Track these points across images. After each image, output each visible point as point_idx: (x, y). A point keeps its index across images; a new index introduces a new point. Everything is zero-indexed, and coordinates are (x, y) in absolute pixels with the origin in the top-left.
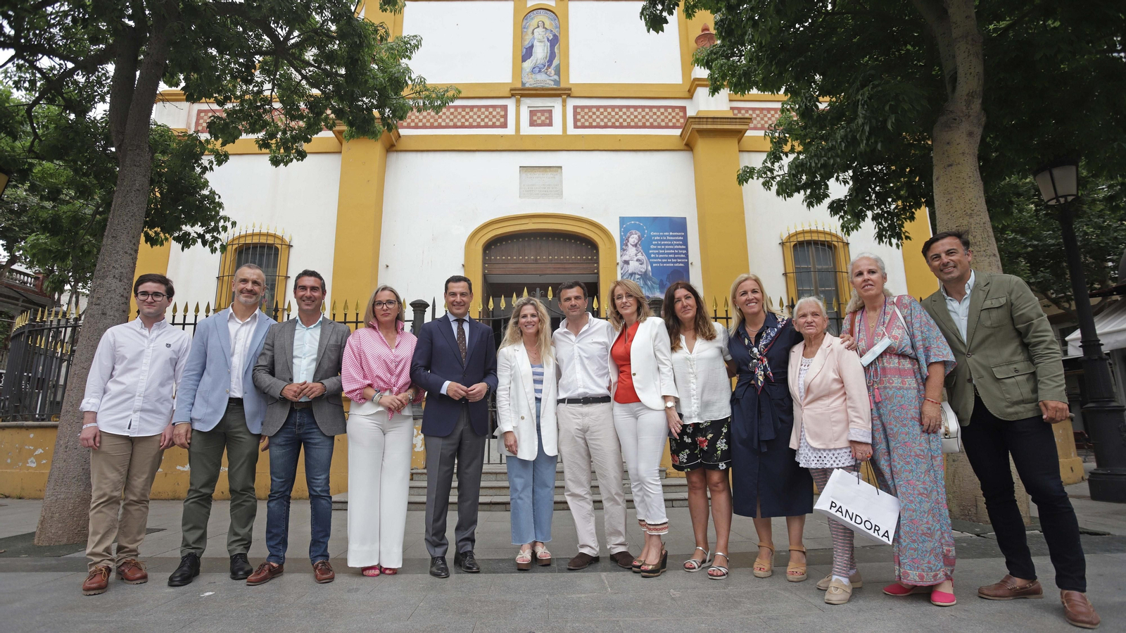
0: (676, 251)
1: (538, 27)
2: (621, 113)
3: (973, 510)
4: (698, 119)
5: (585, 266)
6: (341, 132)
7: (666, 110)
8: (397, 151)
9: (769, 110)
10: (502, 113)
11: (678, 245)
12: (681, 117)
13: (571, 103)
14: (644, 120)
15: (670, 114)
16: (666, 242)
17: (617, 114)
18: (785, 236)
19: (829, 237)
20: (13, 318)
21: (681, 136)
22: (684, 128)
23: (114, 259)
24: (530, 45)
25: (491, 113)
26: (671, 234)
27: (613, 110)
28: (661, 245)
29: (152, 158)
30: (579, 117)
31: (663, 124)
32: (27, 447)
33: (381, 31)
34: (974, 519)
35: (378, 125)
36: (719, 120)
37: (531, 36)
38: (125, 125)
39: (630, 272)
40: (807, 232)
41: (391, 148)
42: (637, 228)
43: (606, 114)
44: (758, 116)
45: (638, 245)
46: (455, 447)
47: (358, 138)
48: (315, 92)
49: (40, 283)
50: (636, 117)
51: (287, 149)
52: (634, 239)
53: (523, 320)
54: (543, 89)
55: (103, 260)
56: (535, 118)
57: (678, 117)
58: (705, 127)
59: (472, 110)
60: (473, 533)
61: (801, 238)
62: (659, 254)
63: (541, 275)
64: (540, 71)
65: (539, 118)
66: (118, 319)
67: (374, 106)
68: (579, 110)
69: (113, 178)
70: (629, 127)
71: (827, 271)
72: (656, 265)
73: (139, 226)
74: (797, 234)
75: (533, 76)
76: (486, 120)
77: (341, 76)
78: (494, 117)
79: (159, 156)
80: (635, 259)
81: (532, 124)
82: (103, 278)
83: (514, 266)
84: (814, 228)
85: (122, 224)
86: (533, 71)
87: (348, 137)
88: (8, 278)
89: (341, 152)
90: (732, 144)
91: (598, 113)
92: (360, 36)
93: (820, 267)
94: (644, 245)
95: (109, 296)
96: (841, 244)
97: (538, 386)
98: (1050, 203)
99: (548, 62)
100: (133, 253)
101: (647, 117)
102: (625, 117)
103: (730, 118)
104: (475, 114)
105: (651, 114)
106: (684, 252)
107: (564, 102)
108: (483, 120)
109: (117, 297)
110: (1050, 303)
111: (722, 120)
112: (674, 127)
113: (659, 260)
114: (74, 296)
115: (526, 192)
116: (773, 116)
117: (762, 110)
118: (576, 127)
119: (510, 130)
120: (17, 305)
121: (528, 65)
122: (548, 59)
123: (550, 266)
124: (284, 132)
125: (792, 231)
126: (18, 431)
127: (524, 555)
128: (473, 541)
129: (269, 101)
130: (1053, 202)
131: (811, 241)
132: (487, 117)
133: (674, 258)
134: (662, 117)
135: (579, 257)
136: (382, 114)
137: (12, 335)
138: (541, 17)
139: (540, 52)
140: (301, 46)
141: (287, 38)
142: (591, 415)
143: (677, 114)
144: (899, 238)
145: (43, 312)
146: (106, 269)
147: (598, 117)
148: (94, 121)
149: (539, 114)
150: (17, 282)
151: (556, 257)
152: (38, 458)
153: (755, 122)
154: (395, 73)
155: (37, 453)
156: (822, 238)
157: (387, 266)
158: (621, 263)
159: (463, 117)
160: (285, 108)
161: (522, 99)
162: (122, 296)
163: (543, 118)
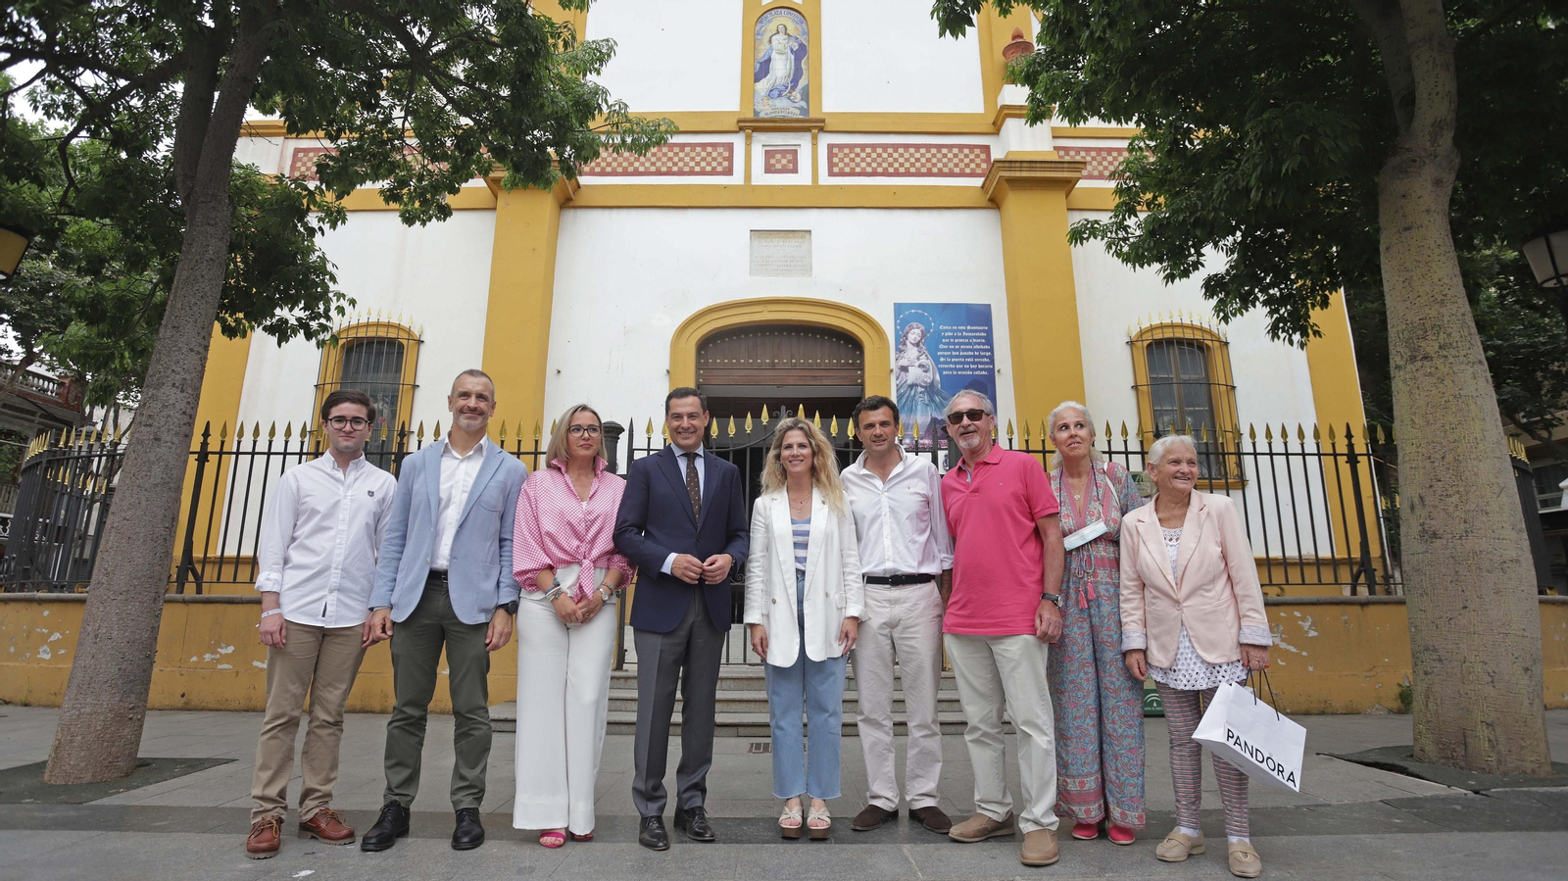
0: (976, 353)
1: (778, 32)
2: (896, 155)
3: (1460, 751)
4: (1008, 163)
5: (843, 374)
6: (497, 181)
7: (961, 151)
8: (575, 207)
9: (1109, 151)
10: (726, 154)
11: (979, 344)
12: (983, 161)
13: (825, 140)
14: (929, 165)
15: (966, 156)
16: (961, 340)
17: (890, 155)
18: (1134, 332)
19: (1200, 333)
20: (25, 440)
21: (982, 187)
22: (988, 176)
23: (174, 359)
24: (766, 58)
25: (709, 154)
26: (969, 328)
27: (885, 151)
28: (954, 344)
29: (234, 215)
30: (836, 160)
31: (957, 170)
32: (38, 630)
33: (566, 34)
34: (1463, 764)
35: (555, 170)
36: (1038, 165)
37: (767, 46)
38: (196, 166)
39: (909, 382)
40: (1167, 326)
41: (567, 203)
42: (920, 319)
43: (874, 155)
44: (1094, 159)
45: (921, 344)
46: (680, 649)
47: (525, 188)
48: (465, 121)
49: (66, 391)
50: (918, 160)
51: (425, 202)
52: (914, 335)
53: (786, 453)
54: (784, 120)
55: (158, 361)
56: (772, 161)
57: (978, 161)
58: (1018, 174)
59: (682, 150)
60: (704, 778)
61: (1158, 335)
62: (951, 356)
63: (779, 386)
64: (780, 95)
65: (778, 161)
66: (177, 447)
67: (549, 143)
68: (835, 150)
69: (177, 241)
70: (907, 174)
71: (1197, 383)
72: (948, 373)
73: (211, 311)
74: (1152, 329)
75: (771, 102)
76: (703, 164)
77: (504, 98)
78: (714, 159)
79: (243, 211)
80: (917, 364)
81: (769, 169)
82: (159, 386)
83: (743, 373)
84: (1177, 321)
85: (188, 309)
86: (770, 95)
87: (509, 186)
88: (22, 383)
89: (495, 209)
90: (1055, 200)
91: (863, 155)
92: (535, 40)
93: (1186, 377)
94: (930, 344)
95: (165, 413)
96: (1217, 344)
97: (801, 553)
98: (1546, 285)
99: (791, 82)
100: (201, 350)
101: (934, 160)
102: (901, 160)
103: (1055, 162)
104: (687, 155)
105: (939, 156)
106: (988, 354)
107: (815, 138)
108: (698, 164)
109: (177, 415)
110: (1519, 431)
111: (1043, 165)
112: (973, 175)
113: (952, 366)
114: (112, 410)
115: (759, 267)
116: (1115, 159)
117: (1099, 150)
118: (831, 174)
119: (737, 178)
120: (33, 421)
121: (763, 86)
122: (791, 77)
123: (794, 373)
124: (420, 178)
125: (1145, 325)
126: (27, 606)
127: (791, 815)
128: (704, 791)
129: (400, 134)
130: (1551, 284)
131: (1173, 338)
132: (704, 159)
133: (974, 363)
134: (956, 160)
135: (835, 361)
136: (560, 154)
137: (23, 466)
138: (782, 19)
139: (781, 68)
140: (447, 57)
141: (429, 46)
142: (904, 602)
143: (977, 156)
144: (1305, 334)
145: (69, 433)
146: (162, 374)
147: (863, 160)
148: (153, 163)
149: (778, 156)
150: (34, 389)
151: (802, 361)
152: (54, 646)
153: (1089, 167)
154: (584, 94)
155: (52, 639)
156: (1189, 335)
157: (559, 372)
158: (896, 370)
159: (670, 159)
160: (422, 143)
161: (755, 134)
162: (184, 413)
163: (784, 161)
